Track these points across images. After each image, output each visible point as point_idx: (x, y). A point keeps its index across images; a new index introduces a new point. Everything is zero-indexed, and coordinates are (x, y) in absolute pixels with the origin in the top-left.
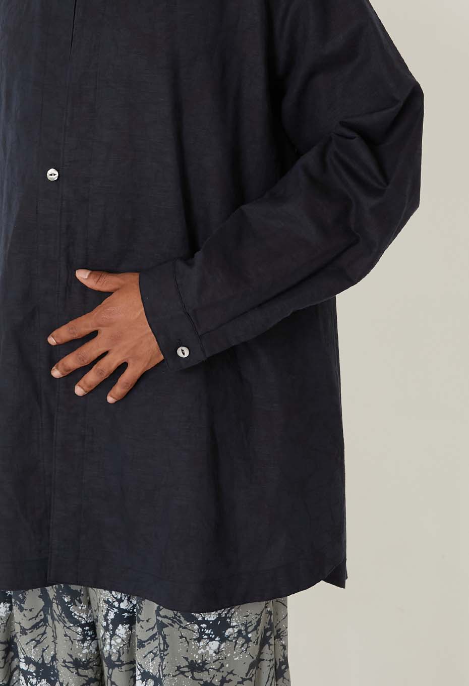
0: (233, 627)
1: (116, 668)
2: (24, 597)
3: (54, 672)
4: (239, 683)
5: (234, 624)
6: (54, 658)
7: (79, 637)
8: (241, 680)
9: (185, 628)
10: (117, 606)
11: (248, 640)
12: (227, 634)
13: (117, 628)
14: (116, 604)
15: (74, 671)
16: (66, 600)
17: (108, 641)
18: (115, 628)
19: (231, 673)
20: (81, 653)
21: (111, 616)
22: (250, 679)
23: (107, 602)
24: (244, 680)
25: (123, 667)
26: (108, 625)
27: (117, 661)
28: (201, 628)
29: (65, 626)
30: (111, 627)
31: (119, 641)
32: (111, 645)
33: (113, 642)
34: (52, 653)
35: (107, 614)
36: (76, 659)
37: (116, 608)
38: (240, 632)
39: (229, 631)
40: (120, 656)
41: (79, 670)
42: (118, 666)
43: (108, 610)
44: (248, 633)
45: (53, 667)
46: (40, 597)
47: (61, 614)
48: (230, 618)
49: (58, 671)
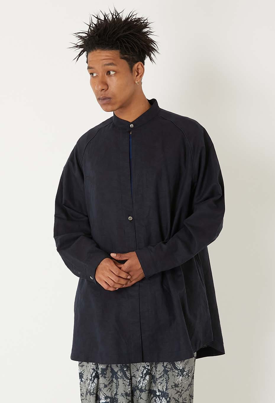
0: (186, 371)
1: (144, 392)
2: (106, 373)
3: (116, 400)
4: (185, 391)
5: (186, 370)
6: (116, 394)
7: (128, 384)
8: (186, 390)
9: (174, 372)
10: (147, 368)
11: (189, 376)
12: (184, 374)
13: (146, 377)
14: (147, 367)
15: (125, 397)
16: (125, 370)
17: (142, 382)
18: (145, 376)
19: (183, 388)
20: (128, 390)
21: (145, 372)
22: (188, 390)
23: (144, 367)
24: (187, 390)
25: (146, 392)
26: (143, 376)
27: (144, 389)
28: (178, 372)
29: (123, 380)
30: (144, 376)
31: (146, 381)
32: (143, 383)
33: (144, 382)
34: (115, 392)
35: (143, 372)
36: (126, 392)
37: (147, 369)
38: (187, 373)
39: (185, 373)
40: (146, 387)
41: (127, 397)
42: (144, 391)
43: (144, 370)
44: (189, 374)
45: (115, 398)
46: (110, 372)
47: (122, 376)
48: (185, 368)
49: (118, 399)
